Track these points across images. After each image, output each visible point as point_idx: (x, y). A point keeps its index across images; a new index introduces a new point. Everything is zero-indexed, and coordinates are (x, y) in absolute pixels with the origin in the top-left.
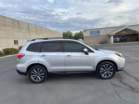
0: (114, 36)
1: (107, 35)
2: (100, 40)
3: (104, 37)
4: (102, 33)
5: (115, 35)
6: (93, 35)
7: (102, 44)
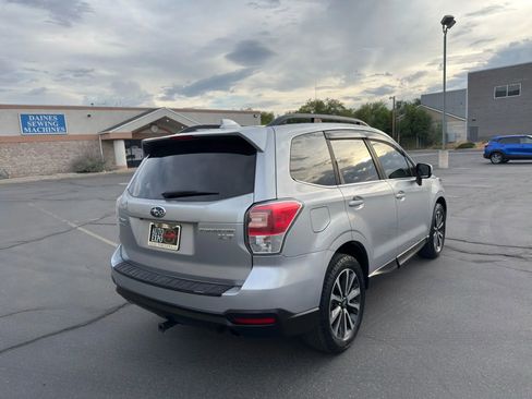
0: (126, 141)
1: (96, 138)
2: (72, 156)
3: (86, 143)
4: (75, 126)
5: (130, 137)
6: (36, 132)
7: (85, 172)
